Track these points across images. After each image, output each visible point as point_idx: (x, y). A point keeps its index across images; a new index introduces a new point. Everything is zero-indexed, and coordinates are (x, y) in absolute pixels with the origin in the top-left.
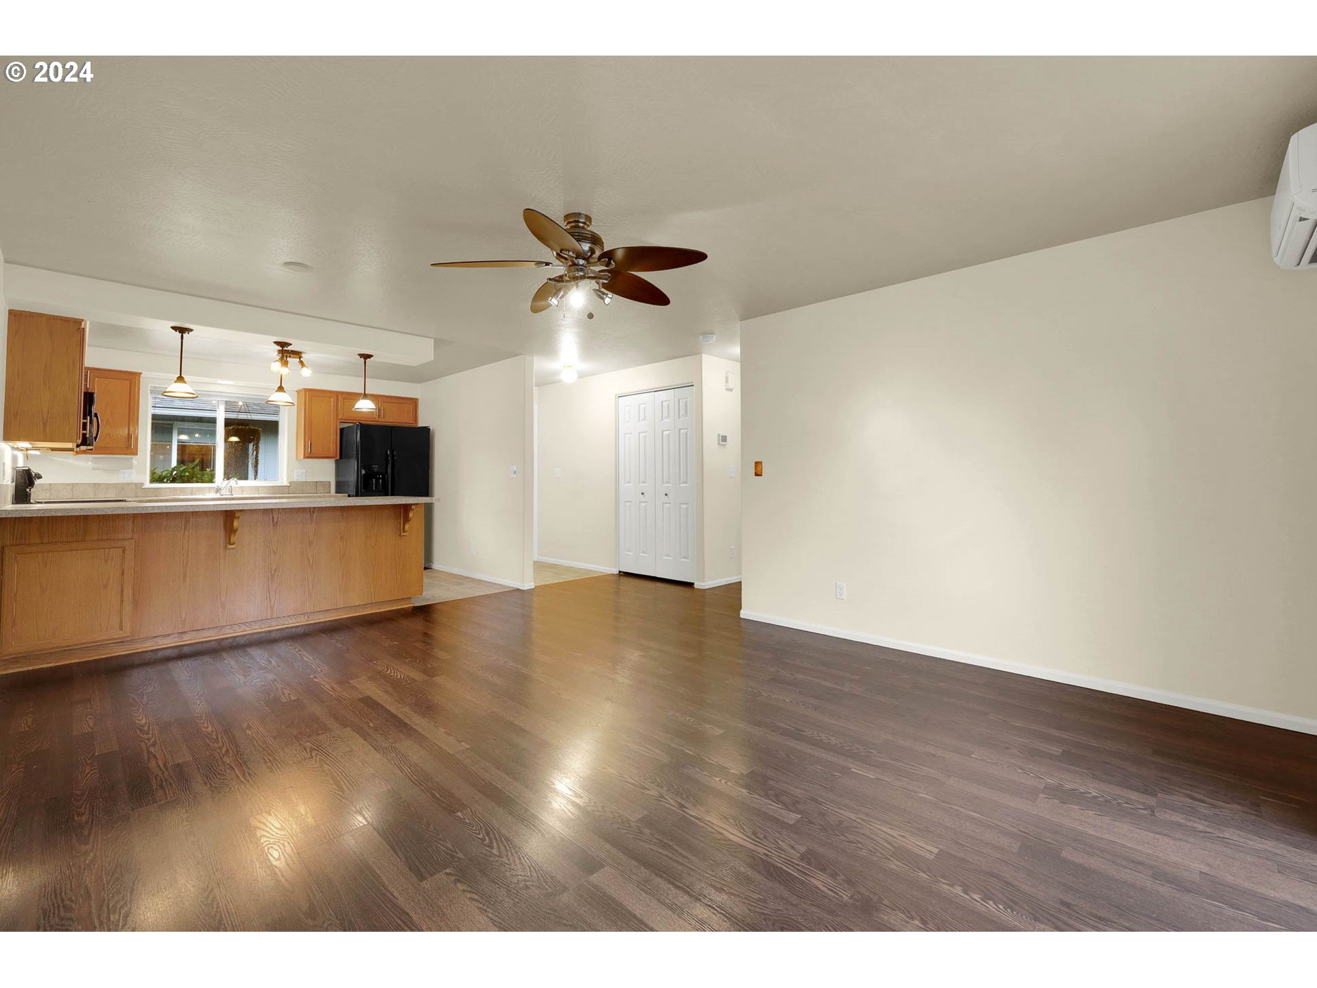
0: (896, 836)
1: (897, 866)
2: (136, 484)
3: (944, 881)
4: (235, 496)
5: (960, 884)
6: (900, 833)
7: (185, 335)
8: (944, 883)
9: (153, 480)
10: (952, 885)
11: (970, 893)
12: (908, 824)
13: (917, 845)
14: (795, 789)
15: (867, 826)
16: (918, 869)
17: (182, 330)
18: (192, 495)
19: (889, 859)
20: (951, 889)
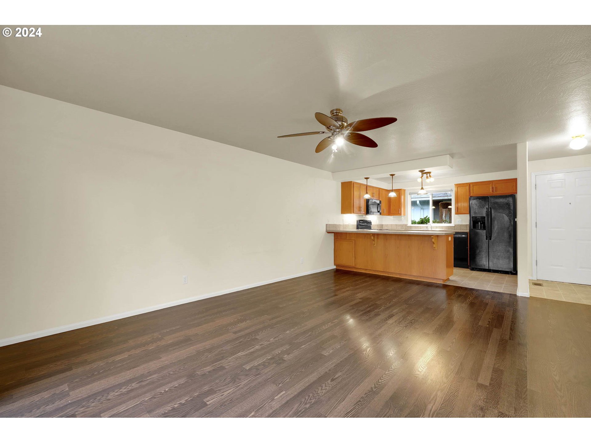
0: (224, 393)
1: (206, 389)
2: (406, 225)
3: (189, 399)
4: (433, 230)
5: (185, 404)
6: (224, 395)
7: (368, 180)
8: (189, 398)
9: (412, 223)
10: (186, 400)
11: (179, 405)
12: (230, 399)
13: (214, 398)
14: (270, 369)
15: (234, 386)
16: (200, 394)
17: (367, 178)
18: (420, 229)
19: (210, 387)
20: (185, 400)
